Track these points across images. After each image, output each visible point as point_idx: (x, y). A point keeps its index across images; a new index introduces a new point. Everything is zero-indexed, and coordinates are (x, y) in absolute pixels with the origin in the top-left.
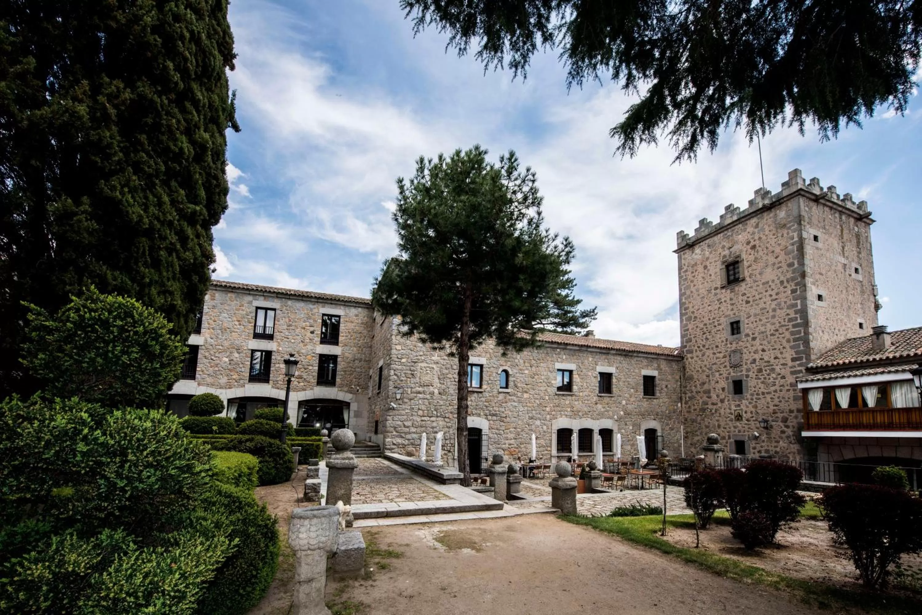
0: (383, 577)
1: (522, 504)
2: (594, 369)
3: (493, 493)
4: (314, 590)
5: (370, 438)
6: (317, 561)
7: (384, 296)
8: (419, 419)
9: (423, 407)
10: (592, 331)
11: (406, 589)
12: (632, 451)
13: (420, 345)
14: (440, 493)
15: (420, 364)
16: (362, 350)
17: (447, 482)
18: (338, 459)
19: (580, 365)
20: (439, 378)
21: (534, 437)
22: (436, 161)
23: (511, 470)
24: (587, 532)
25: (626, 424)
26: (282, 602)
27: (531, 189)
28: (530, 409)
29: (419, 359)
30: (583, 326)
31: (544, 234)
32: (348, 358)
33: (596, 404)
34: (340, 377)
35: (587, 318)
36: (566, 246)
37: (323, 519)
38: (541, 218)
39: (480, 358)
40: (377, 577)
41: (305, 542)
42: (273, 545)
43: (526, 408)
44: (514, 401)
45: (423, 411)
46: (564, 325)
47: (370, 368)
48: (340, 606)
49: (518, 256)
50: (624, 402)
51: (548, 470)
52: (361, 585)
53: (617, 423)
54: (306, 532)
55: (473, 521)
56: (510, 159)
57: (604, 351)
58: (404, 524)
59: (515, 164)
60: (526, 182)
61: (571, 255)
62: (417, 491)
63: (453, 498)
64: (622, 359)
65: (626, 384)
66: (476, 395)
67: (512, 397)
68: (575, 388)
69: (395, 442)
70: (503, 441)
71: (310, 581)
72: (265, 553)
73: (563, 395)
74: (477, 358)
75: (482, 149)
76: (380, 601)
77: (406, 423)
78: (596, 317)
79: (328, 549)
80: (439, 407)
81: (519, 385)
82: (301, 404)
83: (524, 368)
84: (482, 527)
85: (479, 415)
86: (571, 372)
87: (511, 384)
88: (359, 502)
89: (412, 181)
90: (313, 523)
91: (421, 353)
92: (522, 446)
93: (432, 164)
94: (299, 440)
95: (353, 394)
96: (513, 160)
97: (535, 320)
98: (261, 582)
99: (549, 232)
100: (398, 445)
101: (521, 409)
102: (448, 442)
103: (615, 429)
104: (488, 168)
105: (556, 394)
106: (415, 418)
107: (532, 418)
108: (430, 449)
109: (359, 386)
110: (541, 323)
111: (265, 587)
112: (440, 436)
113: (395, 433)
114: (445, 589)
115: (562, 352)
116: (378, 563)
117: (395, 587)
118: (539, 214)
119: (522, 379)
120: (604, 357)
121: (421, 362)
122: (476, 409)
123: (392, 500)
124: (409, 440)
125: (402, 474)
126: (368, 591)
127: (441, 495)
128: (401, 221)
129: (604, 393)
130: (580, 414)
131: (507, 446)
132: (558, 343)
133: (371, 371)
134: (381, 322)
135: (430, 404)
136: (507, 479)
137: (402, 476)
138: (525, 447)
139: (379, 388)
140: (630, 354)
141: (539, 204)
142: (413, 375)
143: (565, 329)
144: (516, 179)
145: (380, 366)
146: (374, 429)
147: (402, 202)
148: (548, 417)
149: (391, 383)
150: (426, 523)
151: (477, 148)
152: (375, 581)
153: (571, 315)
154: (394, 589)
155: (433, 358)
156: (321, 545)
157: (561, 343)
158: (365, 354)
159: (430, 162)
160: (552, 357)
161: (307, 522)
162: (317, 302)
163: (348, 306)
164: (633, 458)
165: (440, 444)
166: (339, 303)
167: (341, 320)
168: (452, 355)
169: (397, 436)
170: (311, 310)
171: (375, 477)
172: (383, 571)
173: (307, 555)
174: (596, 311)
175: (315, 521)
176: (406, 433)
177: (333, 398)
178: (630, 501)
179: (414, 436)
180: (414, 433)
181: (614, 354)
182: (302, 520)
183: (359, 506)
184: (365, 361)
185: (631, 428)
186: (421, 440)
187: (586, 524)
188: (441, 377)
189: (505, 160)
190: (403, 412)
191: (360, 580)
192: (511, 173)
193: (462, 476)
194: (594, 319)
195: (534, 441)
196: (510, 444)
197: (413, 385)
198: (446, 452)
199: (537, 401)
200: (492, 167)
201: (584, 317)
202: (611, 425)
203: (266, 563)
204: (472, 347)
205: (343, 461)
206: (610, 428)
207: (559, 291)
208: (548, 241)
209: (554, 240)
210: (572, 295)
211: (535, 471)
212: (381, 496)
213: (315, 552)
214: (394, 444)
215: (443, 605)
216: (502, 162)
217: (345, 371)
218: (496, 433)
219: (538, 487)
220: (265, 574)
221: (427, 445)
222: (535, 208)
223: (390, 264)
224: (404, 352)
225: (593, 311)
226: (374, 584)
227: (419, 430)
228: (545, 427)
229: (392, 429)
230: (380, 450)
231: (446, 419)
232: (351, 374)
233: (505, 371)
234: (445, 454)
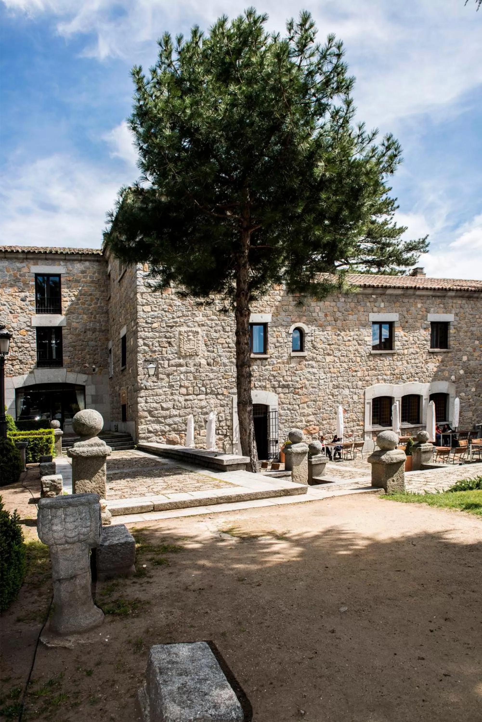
0: (161, 573)
1: (329, 488)
2: (424, 318)
3: (290, 477)
4: (78, 588)
5: (116, 427)
6: (79, 556)
7: (123, 238)
8: (182, 399)
9: (186, 383)
10: (422, 269)
11: (193, 583)
12: (474, 418)
13: (178, 302)
14: (220, 481)
15: (178, 329)
16: (95, 318)
17: (227, 468)
18: (83, 446)
19: (405, 313)
20: (206, 345)
21: (341, 410)
22: (188, 38)
23: (313, 451)
24: (421, 509)
25: (467, 386)
26: (37, 605)
27: (336, 67)
28: (333, 375)
29: (176, 322)
30: (406, 262)
31: (356, 132)
32: (76, 329)
33: (427, 363)
34: (68, 354)
35: (413, 252)
36: (388, 148)
37: (81, 508)
38: (351, 109)
39: (263, 314)
40: (153, 573)
41: (62, 534)
42: (17, 545)
43: (329, 375)
44: (313, 367)
45: (187, 388)
46: (379, 264)
47: (108, 340)
48: (112, 605)
49: (317, 166)
50: (465, 358)
51: (360, 448)
52: (134, 583)
53: (455, 385)
54: (61, 523)
55: (269, 509)
56: (302, 25)
57: (438, 294)
58: (178, 518)
59: (310, 32)
60: (329, 58)
61: (397, 159)
62: (189, 481)
63: (238, 486)
64: (464, 302)
65: (469, 334)
66: (259, 362)
67: (310, 362)
68: (397, 344)
69: (151, 429)
70: (299, 418)
71: (73, 577)
72: (9, 553)
73: (381, 354)
74: (259, 315)
75: (259, 13)
76: (162, 597)
77: (164, 405)
78: (427, 249)
79: (91, 541)
80: (208, 382)
81: (319, 346)
82: (18, 391)
83: (326, 323)
84: (281, 514)
85: (265, 388)
86: (391, 325)
87: (308, 345)
88: (114, 497)
89: (154, 72)
90: (68, 513)
91: (180, 314)
92: (324, 422)
93: (183, 44)
94: (23, 435)
95: (88, 374)
96: (307, 26)
97: (337, 260)
98: (8, 584)
99: (364, 129)
100: (155, 432)
101: (323, 376)
102: (223, 424)
103: (452, 392)
104: (270, 41)
105: (371, 354)
106: (176, 397)
107: (338, 387)
108: (199, 434)
109: (95, 364)
110: (348, 263)
111: (15, 590)
112: (212, 417)
113: (149, 418)
114: (242, 580)
115: (379, 299)
116: (151, 560)
117: (178, 581)
118: (348, 103)
119: (322, 338)
120: (438, 301)
121: (179, 326)
122: (260, 381)
123: (157, 493)
124: (170, 425)
125: (164, 464)
126: (144, 588)
127: (221, 484)
128: (141, 130)
129: (437, 347)
130: (404, 377)
131: (304, 423)
132: (373, 287)
133: (110, 344)
134: (119, 278)
135: (195, 378)
136: (309, 461)
137: (165, 467)
138: (328, 423)
139: (124, 363)
140: (476, 295)
141: (347, 88)
142: (169, 343)
143: (382, 269)
144: (312, 55)
145: (122, 335)
146: (120, 416)
147: (142, 103)
148: (360, 383)
149: (140, 356)
150: (206, 514)
151: (250, 14)
152: (150, 577)
153: (391, 249)
154: (178, 584)
155: (197, 319)
156: (82, 537)
157: (378, 287)
158: (99, 322)
159: (179, 41)
160: (365, 306)
161: (60, 512)
162: (27, 259)
163: (69, 260)
164: (474, 427)
165: (214, 427)
166: (57, 257)
167: (63, 280)
168: (224, 311)
169: (153, 422)
170: (19, 269)
171: (130, 470)
172: (159, 567)
173: (64, 550)
174: (427, 241)
175: (71, 510)
176: (165, 418)
177: (61, 381)
178: (473, 474)
179: (177, 419)
180: (176, 416)
181: (452, 297)
182: (54, 510)
183: (115, 502)
184: (101, 331)
185: (473, 389)
186: (186, 424)
187: (419, 502)
188: (209, 343)
189: (295, 27)
190: (160, 391)
191: (132, 578)
192: (305, 46)
193: (247, 460)
194: (425, 252)
195: (341, 415)
196: (308, 421)
197: (170, 356)
198: (221, 437)
199: (344, 365)
200: (275, 39)
201: (411, 250)
202: (447, 388)
203: (11, 564)
204: (253, 298)
205: (90, 449)
206: (445, 391)
207: (374, 218)
208: (362, 142)
209: (370, 140)
210: (393, 221)
211: (343, 451)
212: (143, 489)
213: (75, 546)
214: (150, 432)
215: (243, 596)
216: (290, 30)
217: (74, 347)
218: (288, 409)
219: (348, 469)
220: (12, 575)
221: (195, 429)
222: (342, 96)
223: (128, 194)
224: (156, 313)
225: (423, 242)
226: (151, 580)
227: (182, 412)
228: (355, 397)
229: (146, 414)
230: (131, 439)
231: (219, 397)
232: (82, 350)
233: (298, 329)
234: (220, 439)
